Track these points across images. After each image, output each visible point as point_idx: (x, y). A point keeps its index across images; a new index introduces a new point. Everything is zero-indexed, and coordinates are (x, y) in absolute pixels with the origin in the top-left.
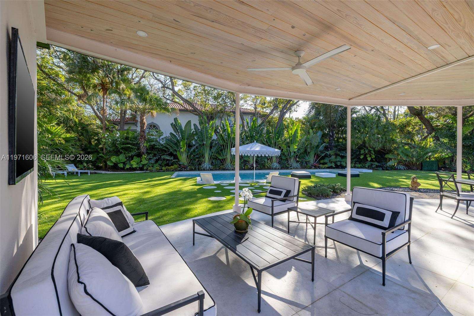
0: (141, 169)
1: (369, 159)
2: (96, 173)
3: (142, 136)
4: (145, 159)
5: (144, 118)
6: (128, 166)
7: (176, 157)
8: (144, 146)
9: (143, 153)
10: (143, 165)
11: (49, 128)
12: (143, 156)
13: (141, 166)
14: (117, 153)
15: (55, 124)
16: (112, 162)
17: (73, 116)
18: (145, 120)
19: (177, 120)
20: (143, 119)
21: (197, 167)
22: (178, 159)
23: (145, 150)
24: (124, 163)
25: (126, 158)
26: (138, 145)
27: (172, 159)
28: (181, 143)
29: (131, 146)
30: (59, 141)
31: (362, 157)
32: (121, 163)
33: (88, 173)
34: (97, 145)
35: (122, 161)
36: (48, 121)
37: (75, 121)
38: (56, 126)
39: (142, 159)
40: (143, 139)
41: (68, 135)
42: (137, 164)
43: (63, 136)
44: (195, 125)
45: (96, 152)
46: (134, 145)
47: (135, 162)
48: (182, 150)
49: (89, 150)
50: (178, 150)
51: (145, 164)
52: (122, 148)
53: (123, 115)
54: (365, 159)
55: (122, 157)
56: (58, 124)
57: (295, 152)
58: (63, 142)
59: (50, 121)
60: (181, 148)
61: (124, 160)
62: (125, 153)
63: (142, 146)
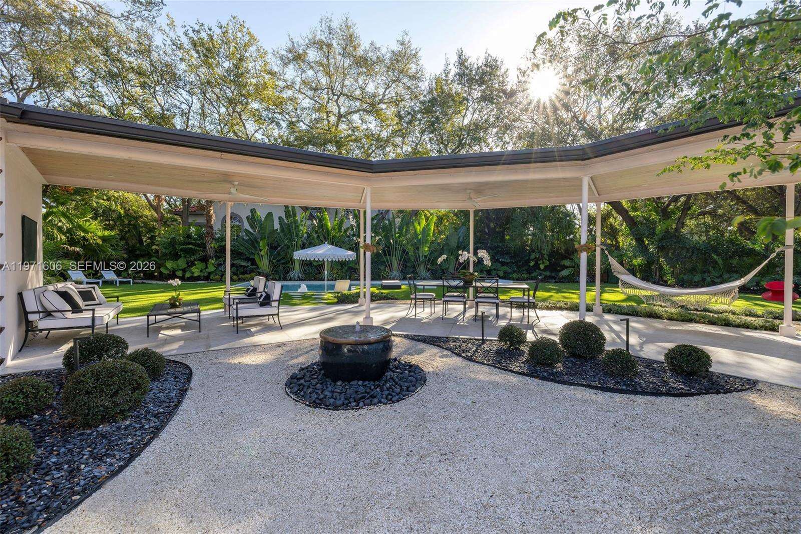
0: (207, 278)
1: (542, 267)
2: (143, 283)
3: (208, 234)
4: (213, 264)
5: (212, 208)
6: (188, 275)
7: (253, 262)
8: (211, 247)
9: (210, 257)
10: (210, 273)
11: (81, 224)
12: (210, 260)
13: (206, 274)
14: (175, 257)
15: (90, 218)
16: (167, 269)
17: (116, 205)
18: (212, 211)
19: (256, 212)
20: (210, 210)
21: (282, 276)
22: (256, 265)
23: (213, 252)
24: (184, 271)
25: (187, 263)
26: (203, 246)
27: (249, 264)
28: (261, 244)
29: (193, 247)
30: (94, 240)
31: (532, 264)
32: (180, 270)
33: (130, 283)
34: (149, 245)
35: (180, 268)
36: (81, 214)
37: (120, 213)
38: (91, 220)
39: (208, 266)
40: (210, 238)
41: (107, 233)
42: (201, 271)
43: (100, 234)
44: (280, 218)
45: (148, 255)
46: (198, 245)
47: (197, 269)
48: (262, 253)
49: (138, 252)
50: (257, 252)
51: (212, 272)
52: (182, 250)
53: (186, 204)
54: (537, 266)
55: (182, 263)
56: (95, 218)
57: (426, 257)
58: (100, 242)
59: (83, 214)
60: (261, 251)
61: (184, 266)
62: (185, 257)
63: (208, 246)
